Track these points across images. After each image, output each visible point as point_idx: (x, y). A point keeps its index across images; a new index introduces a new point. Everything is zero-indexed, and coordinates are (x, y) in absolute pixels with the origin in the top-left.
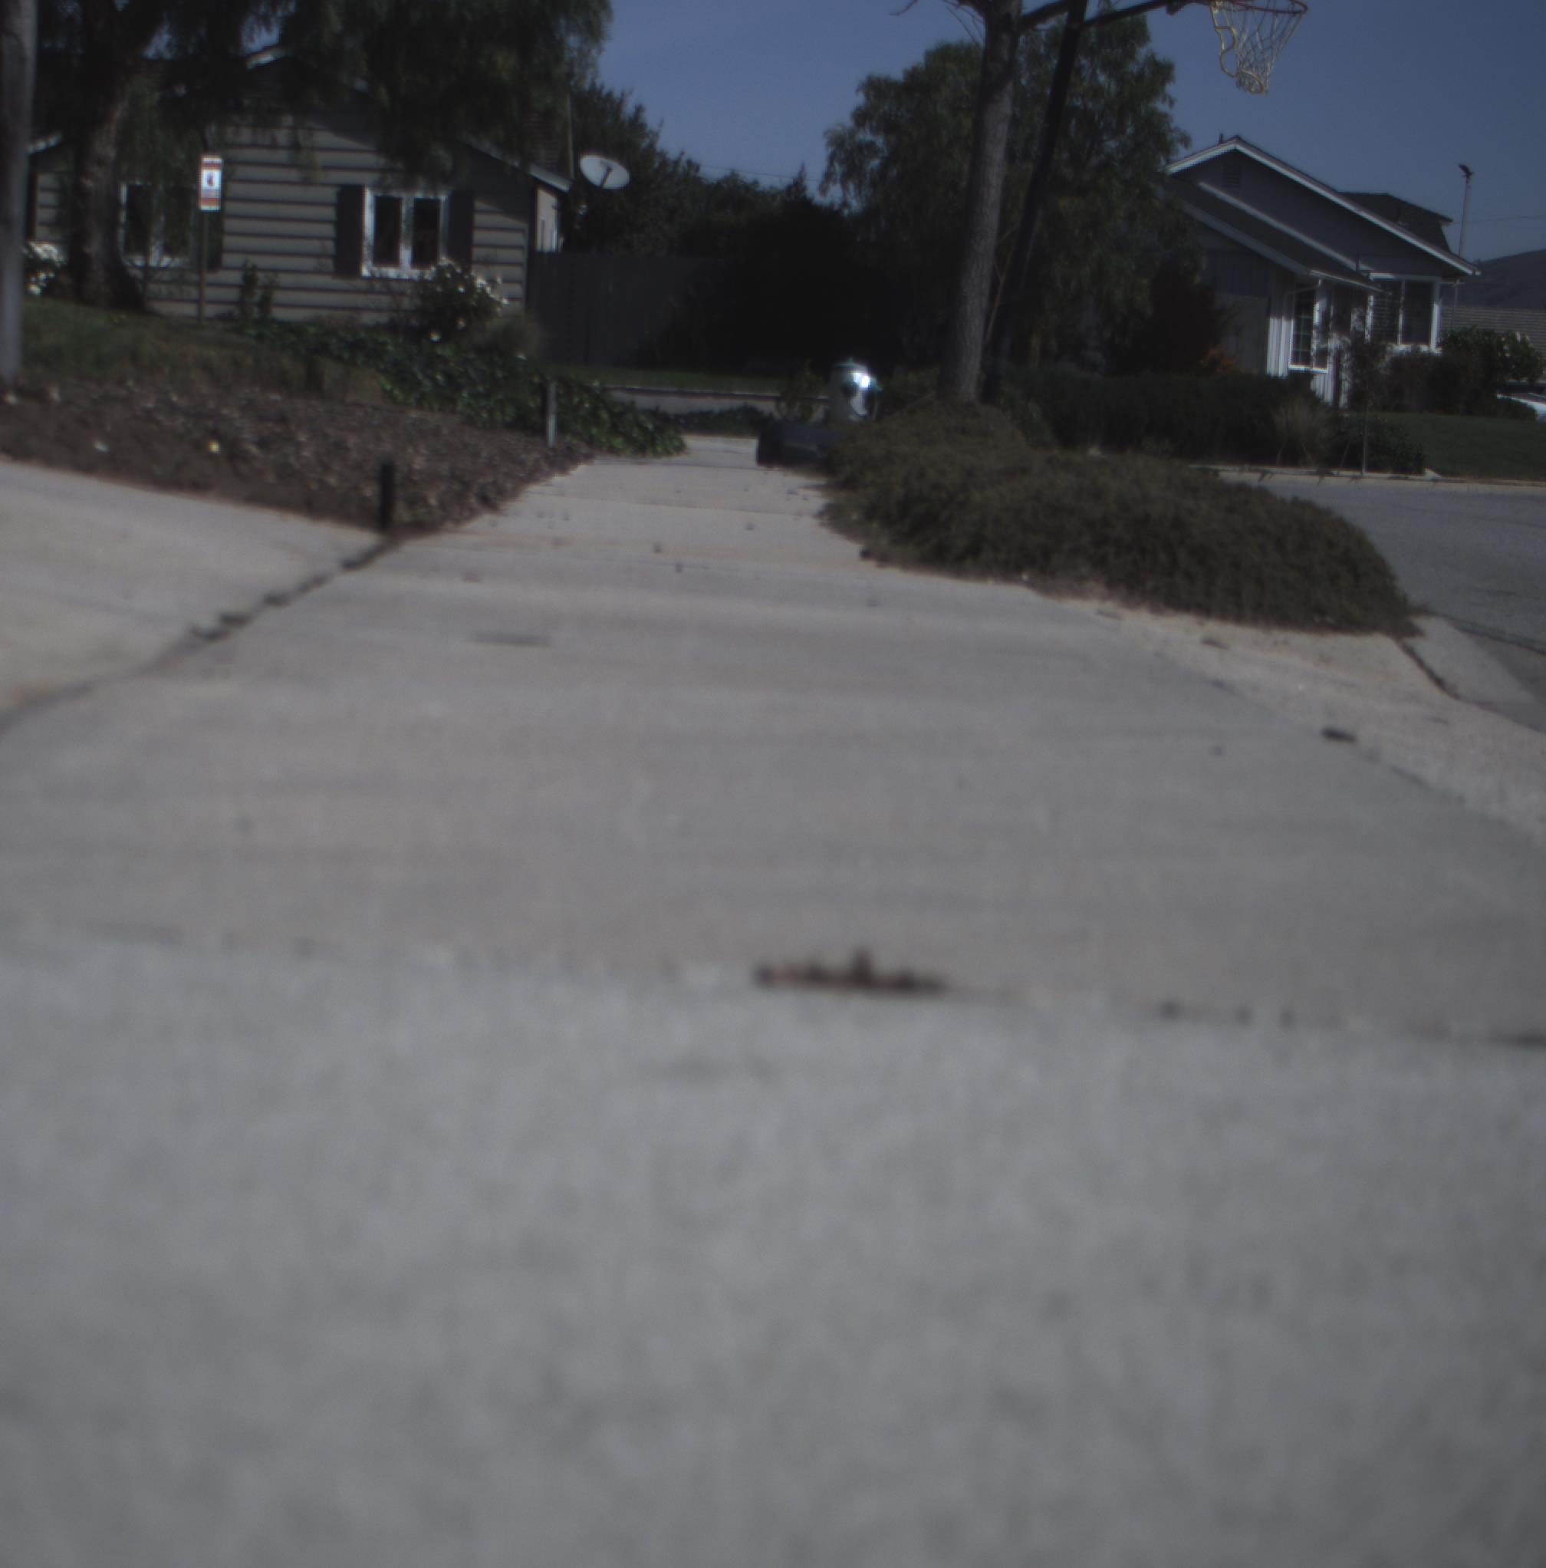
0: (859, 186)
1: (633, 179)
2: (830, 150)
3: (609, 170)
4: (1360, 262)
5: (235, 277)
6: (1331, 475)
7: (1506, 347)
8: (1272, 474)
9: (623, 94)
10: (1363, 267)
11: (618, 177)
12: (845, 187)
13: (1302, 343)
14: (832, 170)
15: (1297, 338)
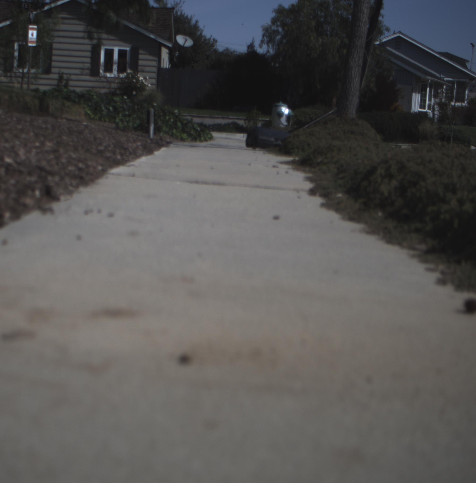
0: (273, 45)
1: (195, 44)
2: (263, 32)
3: (186, 40)
4: (441, 75)
5: (56, 76)
9: (191, 16)
11: (189, 43)
12: (268, 45)
13: (423, 102)
14: (263, 39)
15: (421, 100)
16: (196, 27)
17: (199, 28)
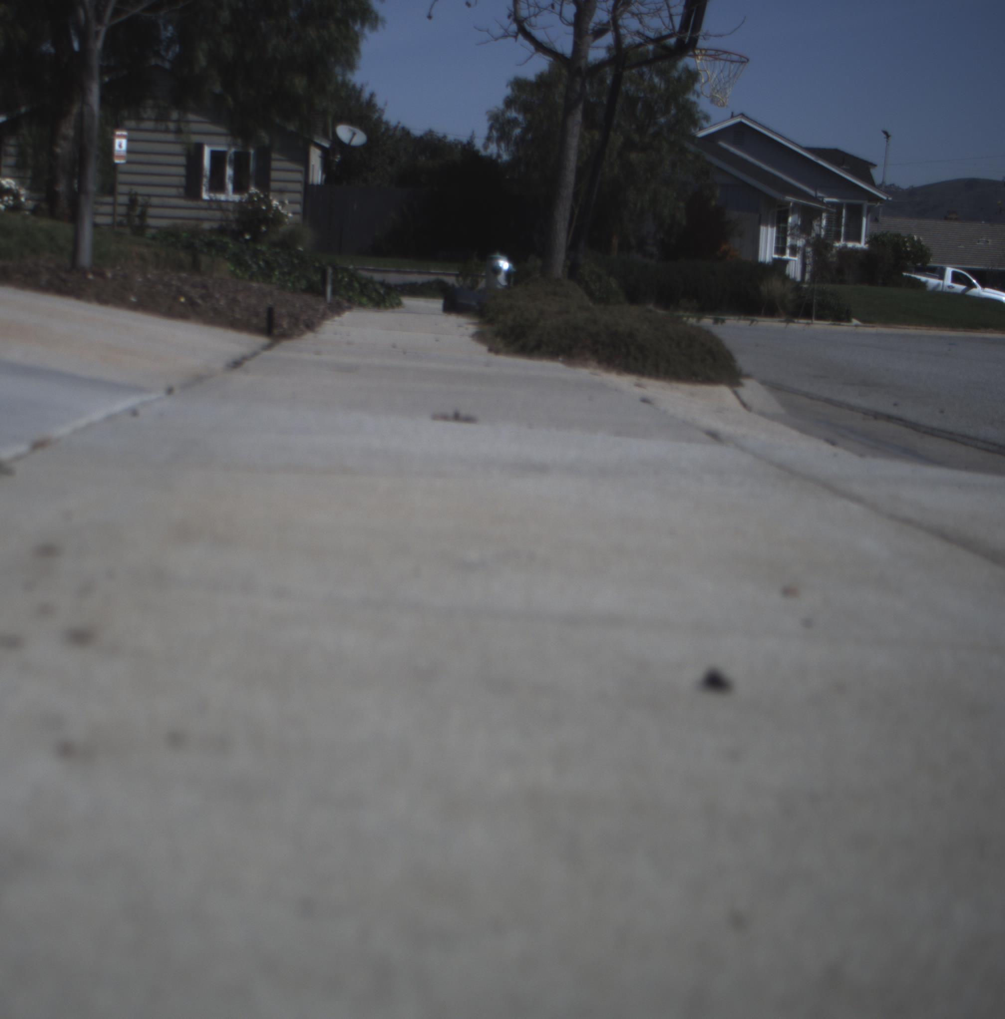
0: (507, 145)
1: (369, 139)
2: (490, 122)
3: (354, 134)
6: (794, 322)
7: (907, 244)
8: (757, 321)
9: (362, 86)
10: (819, 194)
12: (499, 146)
13: (780, 241)
14: (491, 135)
15: (778, 238)
16: (370, 105)
17: (377, 108)
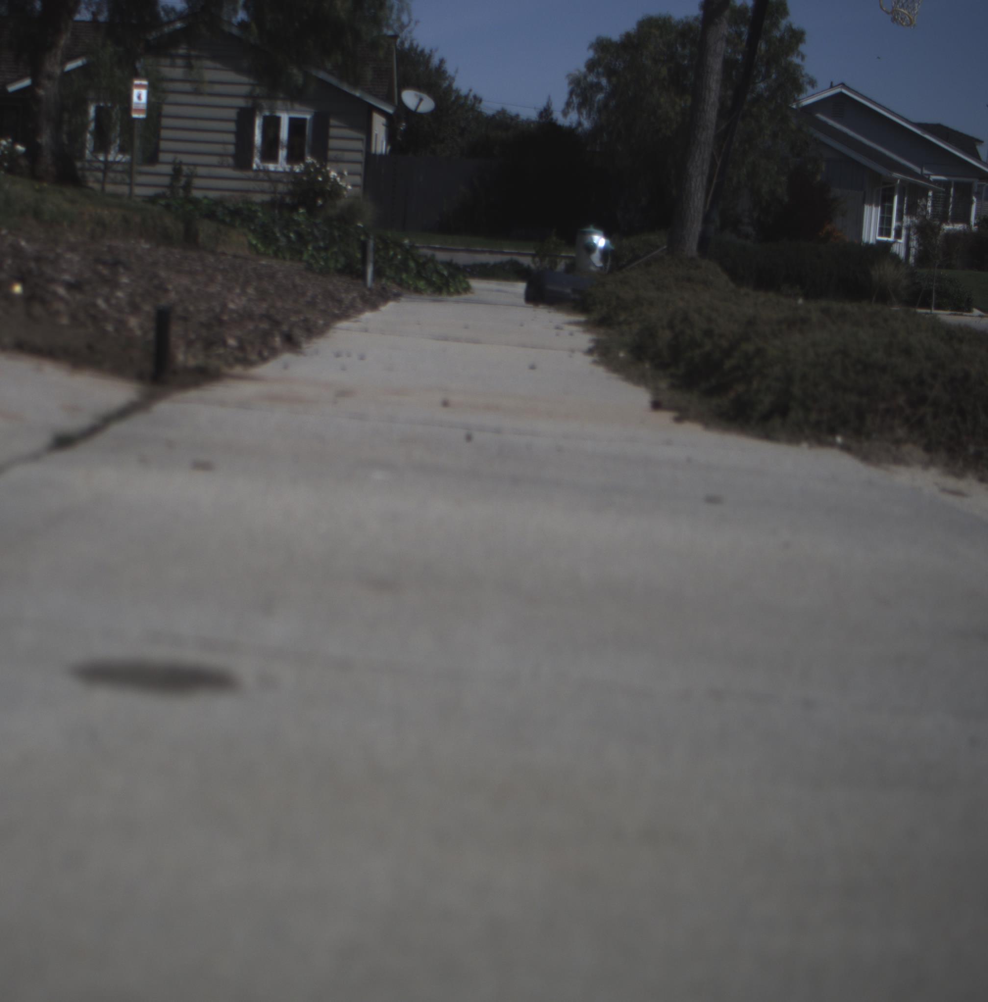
0: (589, 115)
1: (437, 107)
2: (571, 87)
3: (421, 100)
4: (924, 168)
5: (168, 169)
9: (431, 51)
10: (925, 172)
11: (427, 105)
12: (580, 113)
13: (885, 222)
14: (571, 100)
15: (882, 219)
16: (440, 72)
17: (447, 75)
